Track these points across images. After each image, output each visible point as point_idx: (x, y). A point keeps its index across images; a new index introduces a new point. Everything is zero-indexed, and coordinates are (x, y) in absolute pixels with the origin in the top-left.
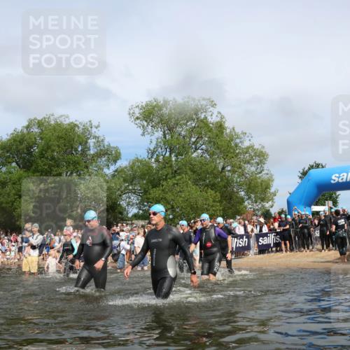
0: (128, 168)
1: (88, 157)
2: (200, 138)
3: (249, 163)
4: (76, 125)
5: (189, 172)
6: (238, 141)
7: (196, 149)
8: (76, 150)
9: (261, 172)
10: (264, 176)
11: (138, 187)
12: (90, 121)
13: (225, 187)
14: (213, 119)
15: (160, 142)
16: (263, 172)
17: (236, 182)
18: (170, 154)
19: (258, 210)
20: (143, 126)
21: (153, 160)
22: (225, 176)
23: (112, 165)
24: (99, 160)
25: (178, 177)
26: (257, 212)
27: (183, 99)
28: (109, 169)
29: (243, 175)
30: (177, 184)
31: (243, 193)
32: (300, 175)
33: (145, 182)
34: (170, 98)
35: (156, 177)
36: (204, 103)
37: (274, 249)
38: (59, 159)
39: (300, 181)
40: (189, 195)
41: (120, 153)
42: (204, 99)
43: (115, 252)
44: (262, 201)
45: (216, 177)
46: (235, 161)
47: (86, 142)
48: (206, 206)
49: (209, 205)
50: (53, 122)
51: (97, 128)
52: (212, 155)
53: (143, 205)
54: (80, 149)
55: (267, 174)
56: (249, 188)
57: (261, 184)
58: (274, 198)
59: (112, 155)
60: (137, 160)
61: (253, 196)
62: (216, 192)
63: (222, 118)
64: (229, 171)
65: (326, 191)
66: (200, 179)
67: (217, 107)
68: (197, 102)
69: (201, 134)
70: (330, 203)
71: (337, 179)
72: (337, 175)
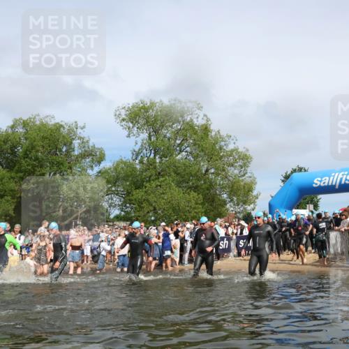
0: (112, 169)
1: (73, 158)
2: (185, 140)
3: (232, 165)
4: (61, 126)
5: (173, 174)
6: (223, 143)
7: (181, 151)
8: (61, 150)
9: (244, 175)
10: (247, 179)
11: (120, 189)
12: (76, 122)
13: (208, 189)
14: (199, 122)
15: (145, 144)
16: (246, 175)
17: (219, 185)
18: (155, 156)
19: (239, 212)
20: (129, 128)
21: (137, 161)
22: (208, 178)
23: (96, 166)
24: (83, 160)
25: (161, 179)
26: (238, 215)
27: (169, 101)
28: (92, 170)
29: (226, 177)
30: (160, 186)
31: (225, 196)
32: (283, 179)
33: (128, 183)
34: (157, 100)
35: (139, 178)
36: (189, 105)
38: (43, 159)
39: (282, 184)
40: (171, 197)
41: (104, 154)
42: (190, 102)
43: (95, 253)
44: (244, 203)
45: (199, 180)
46: (219, 163)
47: (71, 143)
48: (188, 208)
49: (191, 207)
50: (38, 123)
51: (82, 129)
52: (196, 157)
53: (125, 206)
54: (64, 149)
55: (250, 177)
56: (232, 191)
57: (244, 187)
58: (256, 200)
59: (96, 156)
60: (122, 162)
61: (235, 199)
62: (198, 194)
63: (207, 121)
64: (213, 173)
65: (307, 195)
66: (183, 181)
67: (203, 109)
68: (183, 104)
69: (186, 136)
70: (311, 207)
71: (319, 183)
72: (319, 179)
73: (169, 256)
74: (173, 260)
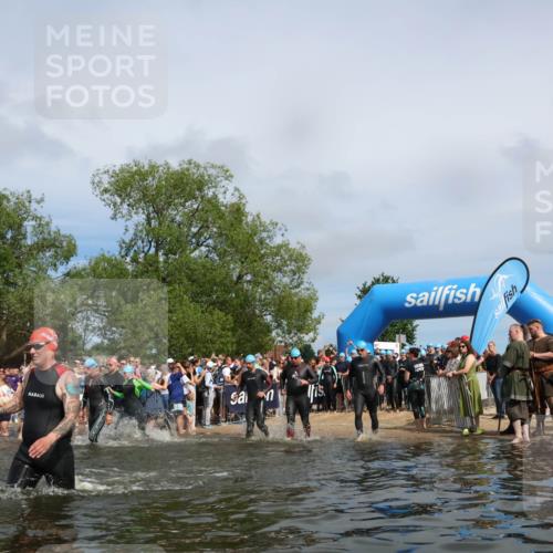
0: (88, 271)
1: (23, 249)
2: (205, 227)
3: (280, 270)
4: (4, 197)
5: (185, 281)
6: (264, 235)
7: (199, 245)
8: (3, 237)
9: (298, 286)
10: (302, 292)
12: (28, 192)
13: (242, 307)
14: (227, 198)
15: (141, 231)
16: (302, 286)
17: (260, 300)
18: (157, 251)
19: (291, 344)
20: (115, 204)
21: (128, 259)
22: (242, 290)
23: (62, 264)
24: (41, 255)
27: (180, 165)
28: (56, 270)
29: (270, 289)
31: (269, 318)
32: (359, 293)
34: (160, 162)
36: (212, 171)
37: (315, 407)
39: (358, 302)
40: (183, 318)
41: (75, 245)
42: (213, 166)
44: (299, 331)
45: (228, 292)
46: (258, 266)
47: (21, 225)
48: (209, 337)
49: (214, 334)
51: (38, 203)
52: (222, 255)
55: (308, 289)
56: (279, 310)
57: (299, 305)
58: (318, 326)
59: (62, 248)
60: (103, 258)
61: (285, 322)
62: (227, 314)
63: (241, 199)
64: (249, 281)
65: (396, 319)
66: (202, 293)
67: (233, 180)
68: (202, 170)
69: (207, 221)
70: (403, 338)
71: (413, 301)
72: (415, 295)
73: (180, 412)
74: (185, 418)
